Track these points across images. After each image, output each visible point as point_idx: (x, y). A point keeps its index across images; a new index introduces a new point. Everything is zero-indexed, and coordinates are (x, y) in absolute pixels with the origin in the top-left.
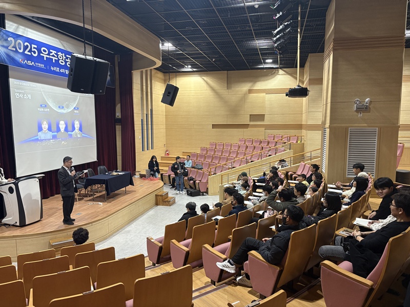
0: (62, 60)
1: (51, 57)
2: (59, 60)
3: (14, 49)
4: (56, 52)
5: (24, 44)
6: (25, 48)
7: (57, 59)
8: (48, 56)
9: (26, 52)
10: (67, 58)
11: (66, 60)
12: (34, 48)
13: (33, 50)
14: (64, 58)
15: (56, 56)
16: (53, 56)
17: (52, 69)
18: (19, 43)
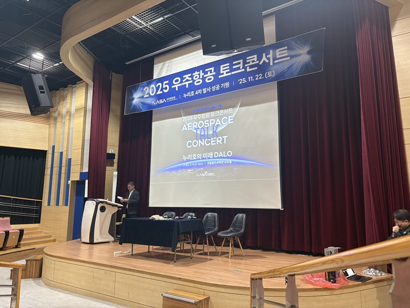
0: (199, 78)
1: (183, 84)
2: (194, 81)
3: (148, 96)
4: (190, 75)
5: (156, 86)
6: (157, 89)
7: (191, 81)
8: (181, 85)
9: (159, 92)
10: (206, 73)
11: (205, 76)
12: (166, 84)
13: (164, 87)
14: (202, 74)
15: (190, 79)
16: (187, 80)
17: (185, 96)
18: (153, 88)
